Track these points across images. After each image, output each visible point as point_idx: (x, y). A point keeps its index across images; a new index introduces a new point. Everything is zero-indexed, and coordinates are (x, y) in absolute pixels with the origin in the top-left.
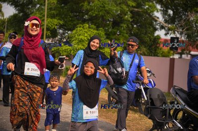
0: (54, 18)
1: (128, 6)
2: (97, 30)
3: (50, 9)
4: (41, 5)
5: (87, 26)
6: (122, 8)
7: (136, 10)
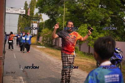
1: (109, 14)
3: (66, 16)
4: (62, 14)
5: (86, 25)
6: (106, 15)
7: (114, 16)
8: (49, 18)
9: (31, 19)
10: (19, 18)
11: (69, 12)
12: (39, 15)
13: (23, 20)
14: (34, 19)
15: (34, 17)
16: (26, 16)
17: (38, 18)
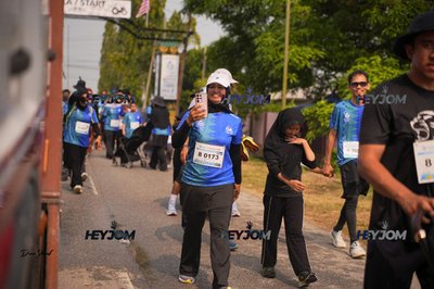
8: (226, 34)
9: (154, 39)
10: (105, 35)
11: (307, 9)
12: (185, 19)
13: (120, 42)
14: (164, 36)
15: (167, 31)
16: (131, 27)
17: (183, 32)
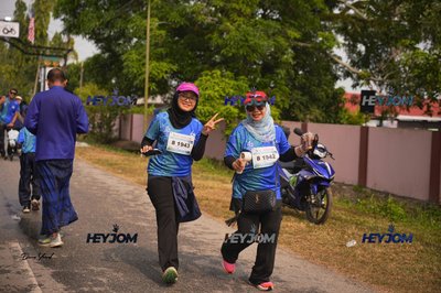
0: (162, 60)
1: (288, 38)
2: (236, 80)
3: (156, 45)
4: (139, 38)
5: (219, 73)
6: (278, 42)
7: (302, 44)
8: (99, 52)
9: (39, 54)
11: (163, 32)
12: (65, 39)
13: (10, 57)
14: (48, 52)
15: (50, 48)
16: (20, 45)
17: (63, 49)
